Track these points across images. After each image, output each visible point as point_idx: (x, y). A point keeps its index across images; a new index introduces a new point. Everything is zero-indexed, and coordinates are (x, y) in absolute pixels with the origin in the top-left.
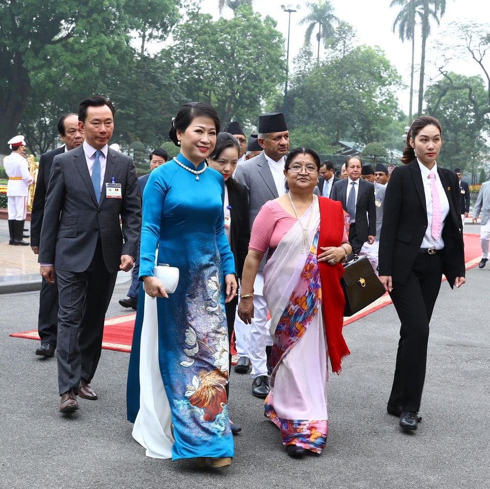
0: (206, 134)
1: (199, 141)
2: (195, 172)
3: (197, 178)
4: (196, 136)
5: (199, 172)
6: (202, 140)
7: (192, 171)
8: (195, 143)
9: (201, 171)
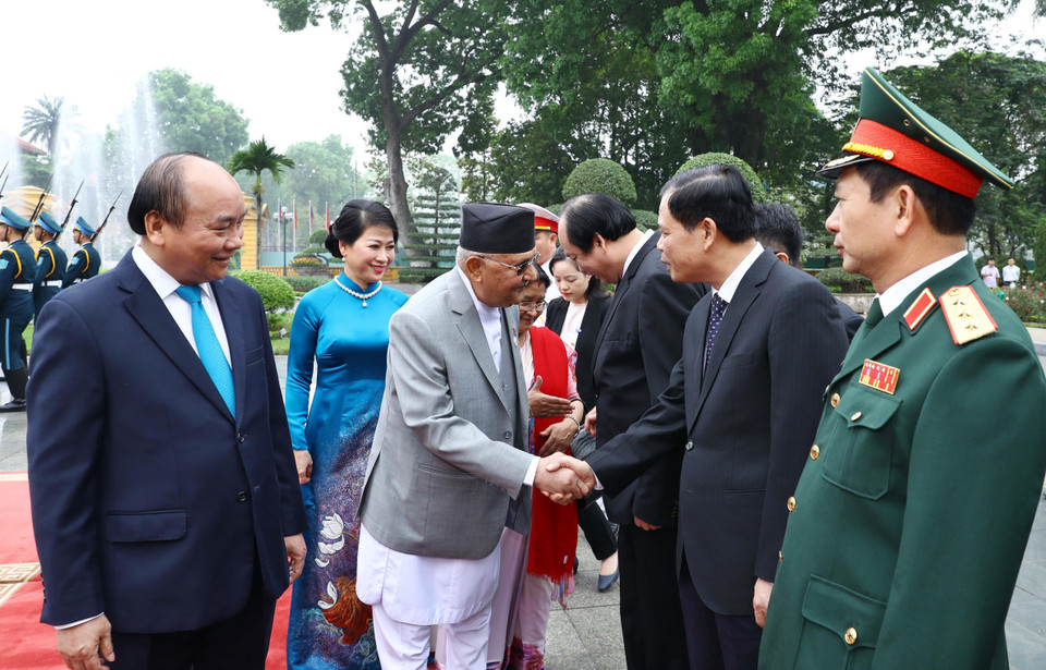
0: (383, 249)
1: (375, 259)
2: (361, 296)
3: (365, 304)
4: (370, 253)
5: (366, 296)
6: (378, 259)
7: (357, 294)
8: (369, 263)
9: (370, 295)
